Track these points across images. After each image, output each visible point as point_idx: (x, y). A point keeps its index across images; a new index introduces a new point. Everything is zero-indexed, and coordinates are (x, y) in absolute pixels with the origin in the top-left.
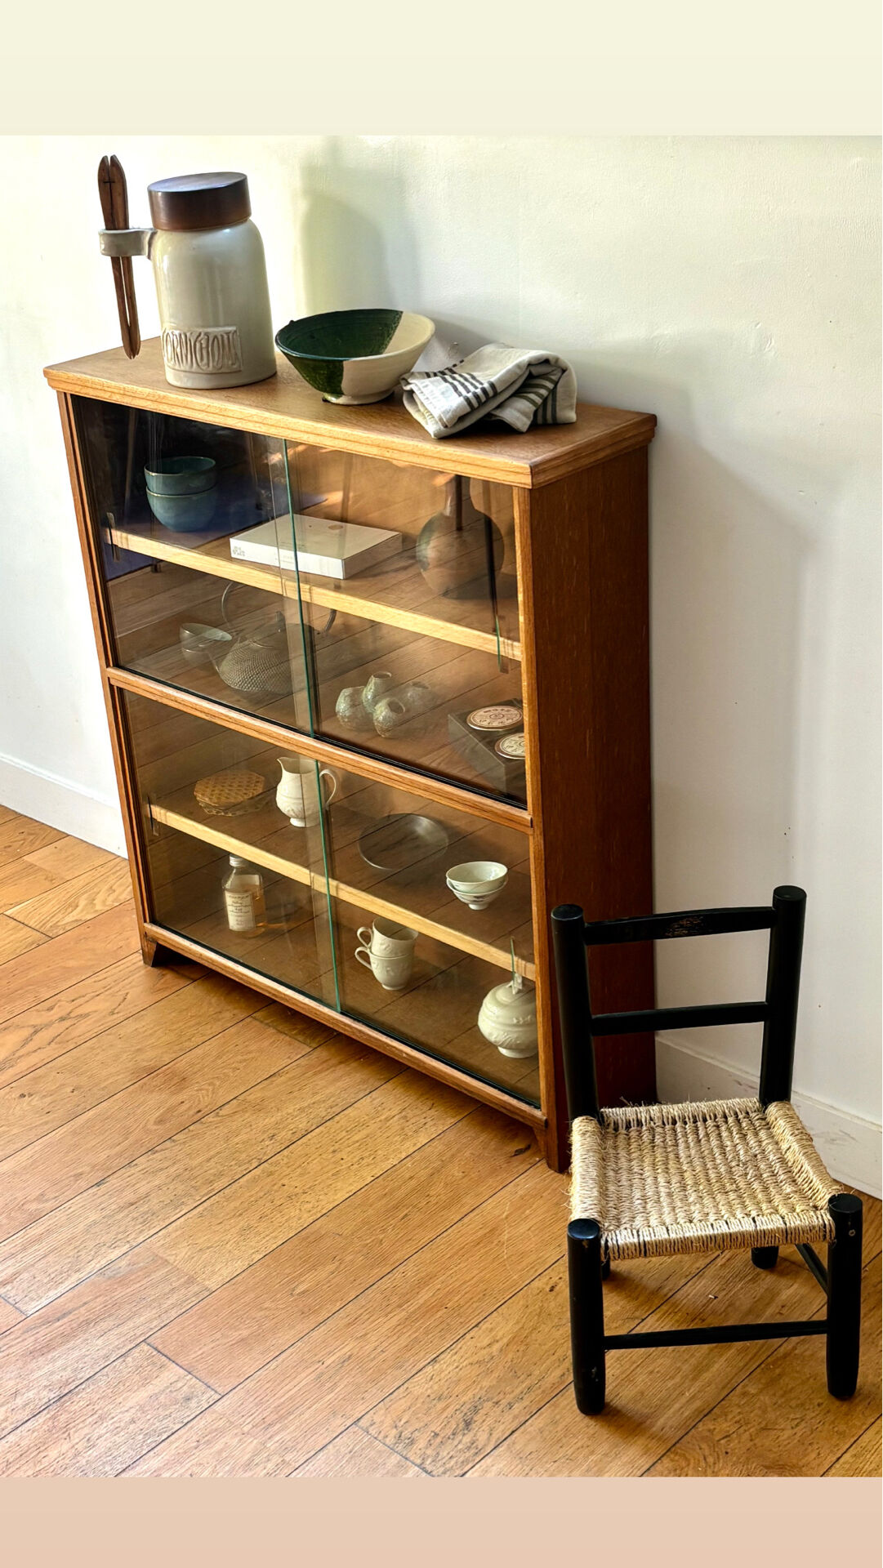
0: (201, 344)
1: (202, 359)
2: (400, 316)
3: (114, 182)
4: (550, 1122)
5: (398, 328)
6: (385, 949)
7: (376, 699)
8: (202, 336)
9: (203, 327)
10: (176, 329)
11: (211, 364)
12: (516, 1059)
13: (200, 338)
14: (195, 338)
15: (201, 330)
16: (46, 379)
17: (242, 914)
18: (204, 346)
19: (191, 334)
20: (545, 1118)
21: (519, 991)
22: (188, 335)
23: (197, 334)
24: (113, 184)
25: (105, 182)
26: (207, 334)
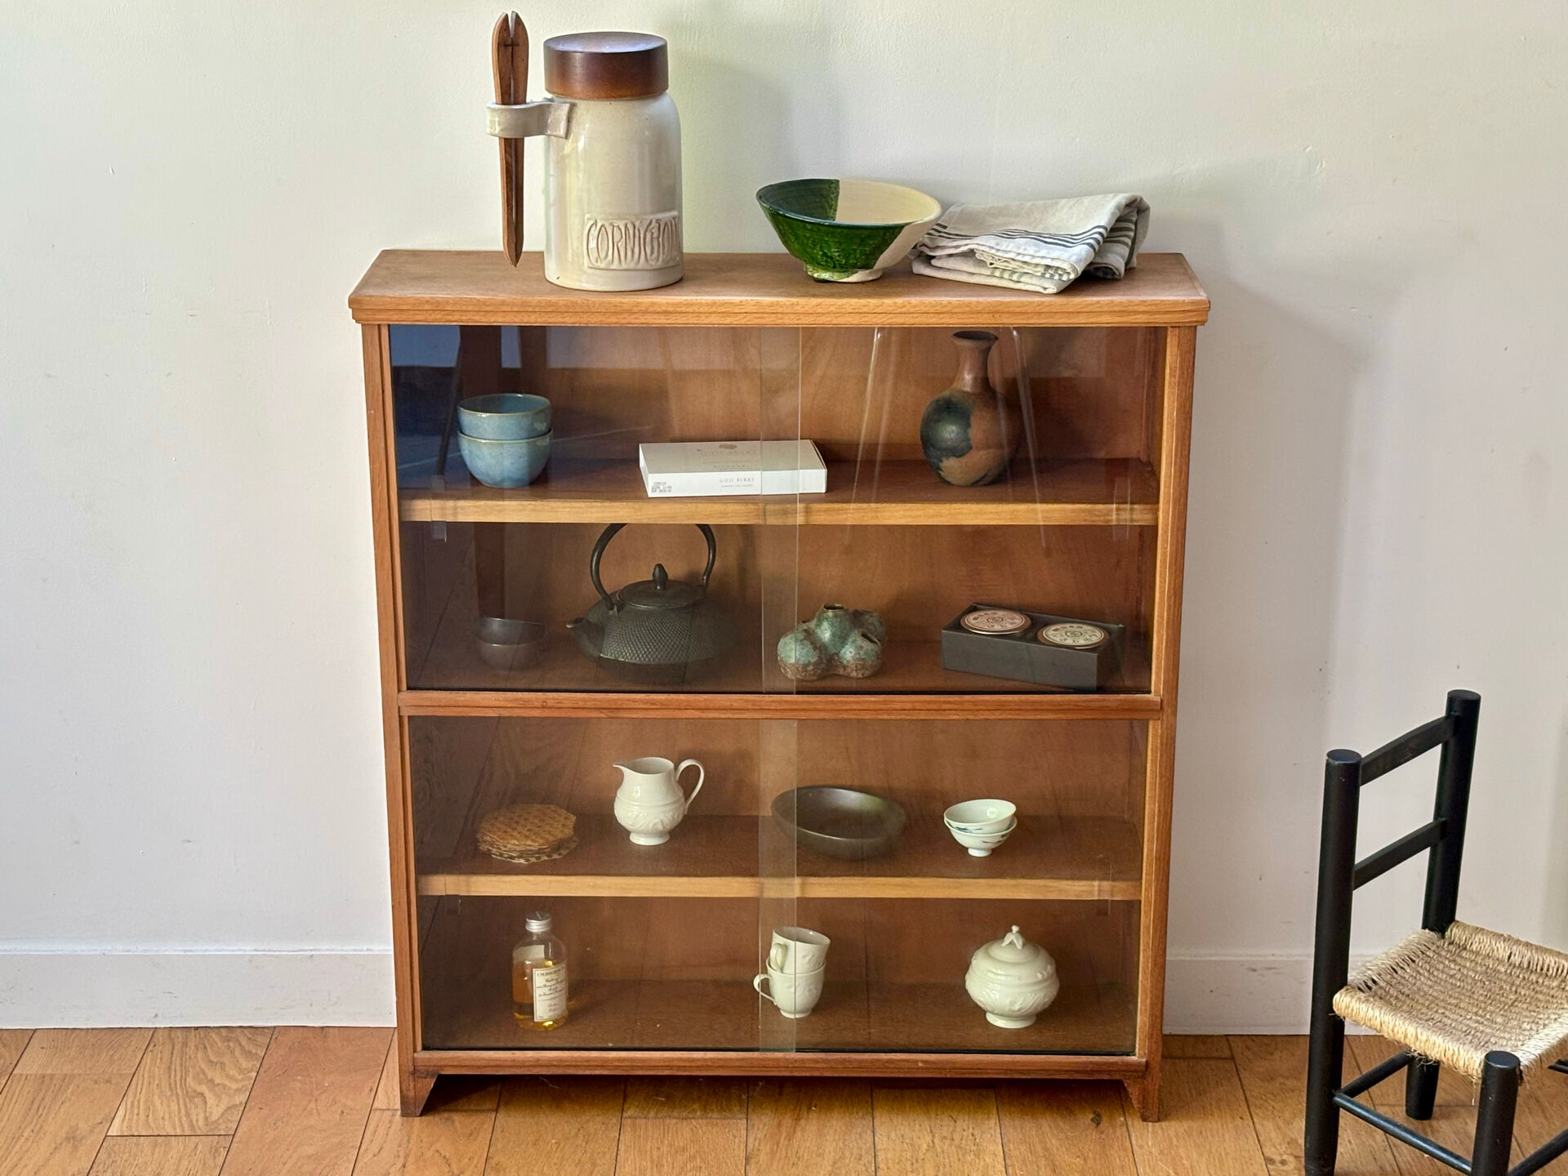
0: (652, 234)
1: (652, 252)
2: (838, 186)
3: (518, 45)
4: (1151, 1062)
5: (839, 197)
6: (809, 961)
7: (841, 638)
8: (654, 224)
9: (653, 213)
10: (620, 218)
11: (661, 259)
12: (1025, 1028)
13: (651, 227)
14: (645, 226)
15: (651, 217)
16: (351, 310)
17: (557, 994)
18: (655, 235)
19: (641, 222)
20: (1144, 1060)
21: (1024, 945)
22: (637, 224)
23: (648, 221)
24: (515, 47)
25: (506, 46)
26: (658, 221)
